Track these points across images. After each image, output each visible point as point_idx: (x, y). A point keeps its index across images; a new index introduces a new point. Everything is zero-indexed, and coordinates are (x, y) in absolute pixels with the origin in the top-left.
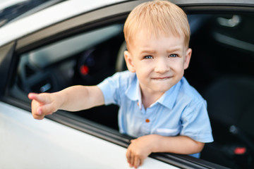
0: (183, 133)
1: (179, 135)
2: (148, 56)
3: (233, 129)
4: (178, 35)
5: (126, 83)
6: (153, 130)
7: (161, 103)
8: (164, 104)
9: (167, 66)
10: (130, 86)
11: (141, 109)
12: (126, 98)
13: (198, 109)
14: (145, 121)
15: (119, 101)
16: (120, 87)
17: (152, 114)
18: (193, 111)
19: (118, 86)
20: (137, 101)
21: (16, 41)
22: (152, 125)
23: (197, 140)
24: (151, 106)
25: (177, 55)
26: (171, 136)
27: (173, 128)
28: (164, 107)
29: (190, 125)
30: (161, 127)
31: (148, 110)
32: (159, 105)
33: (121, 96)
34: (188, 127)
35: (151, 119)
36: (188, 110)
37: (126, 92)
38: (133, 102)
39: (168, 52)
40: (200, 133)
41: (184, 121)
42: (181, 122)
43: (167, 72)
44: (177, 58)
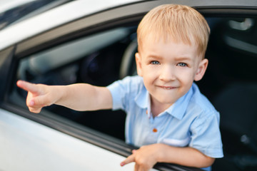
0: (191, 145)
1: (187, 146)
2: (155, 62)
3: (244, 139)
4: (189, 43)
5: (137, 88)
6: (159, 140)
7: (170, 113)
8: (173, 115)
9: (173, 75)
10: (140, 92)
11: (150, 118)
12: (135, 105)
13: (209, 121)
14: (152, 130)
15: (127, 107)
16: (130, 93)
17: (160, 123)
18: (203, 123)
19: (128, 91)
20: (146, 109)
21: (15, 45)
22: (159, 135)
23: (206, 154)
24: (160, 115)
25: (186, 65)
26: (179, 147)
27: (181, 139)
28: (173, 117)
29: (199, 138)
30: (168, 137)
31: (156, 119)
32: (168, 115)
33: (131, 102)
34: (196, 139)
35: (158, 129)
36: (198, 122)
37: (136, 99)
38: (143, 110)
39: (176, 60)
40: (209, 147)
41: (193, 132)
42: (190, 133)
43: (171, 81)
44: (186, 68)
